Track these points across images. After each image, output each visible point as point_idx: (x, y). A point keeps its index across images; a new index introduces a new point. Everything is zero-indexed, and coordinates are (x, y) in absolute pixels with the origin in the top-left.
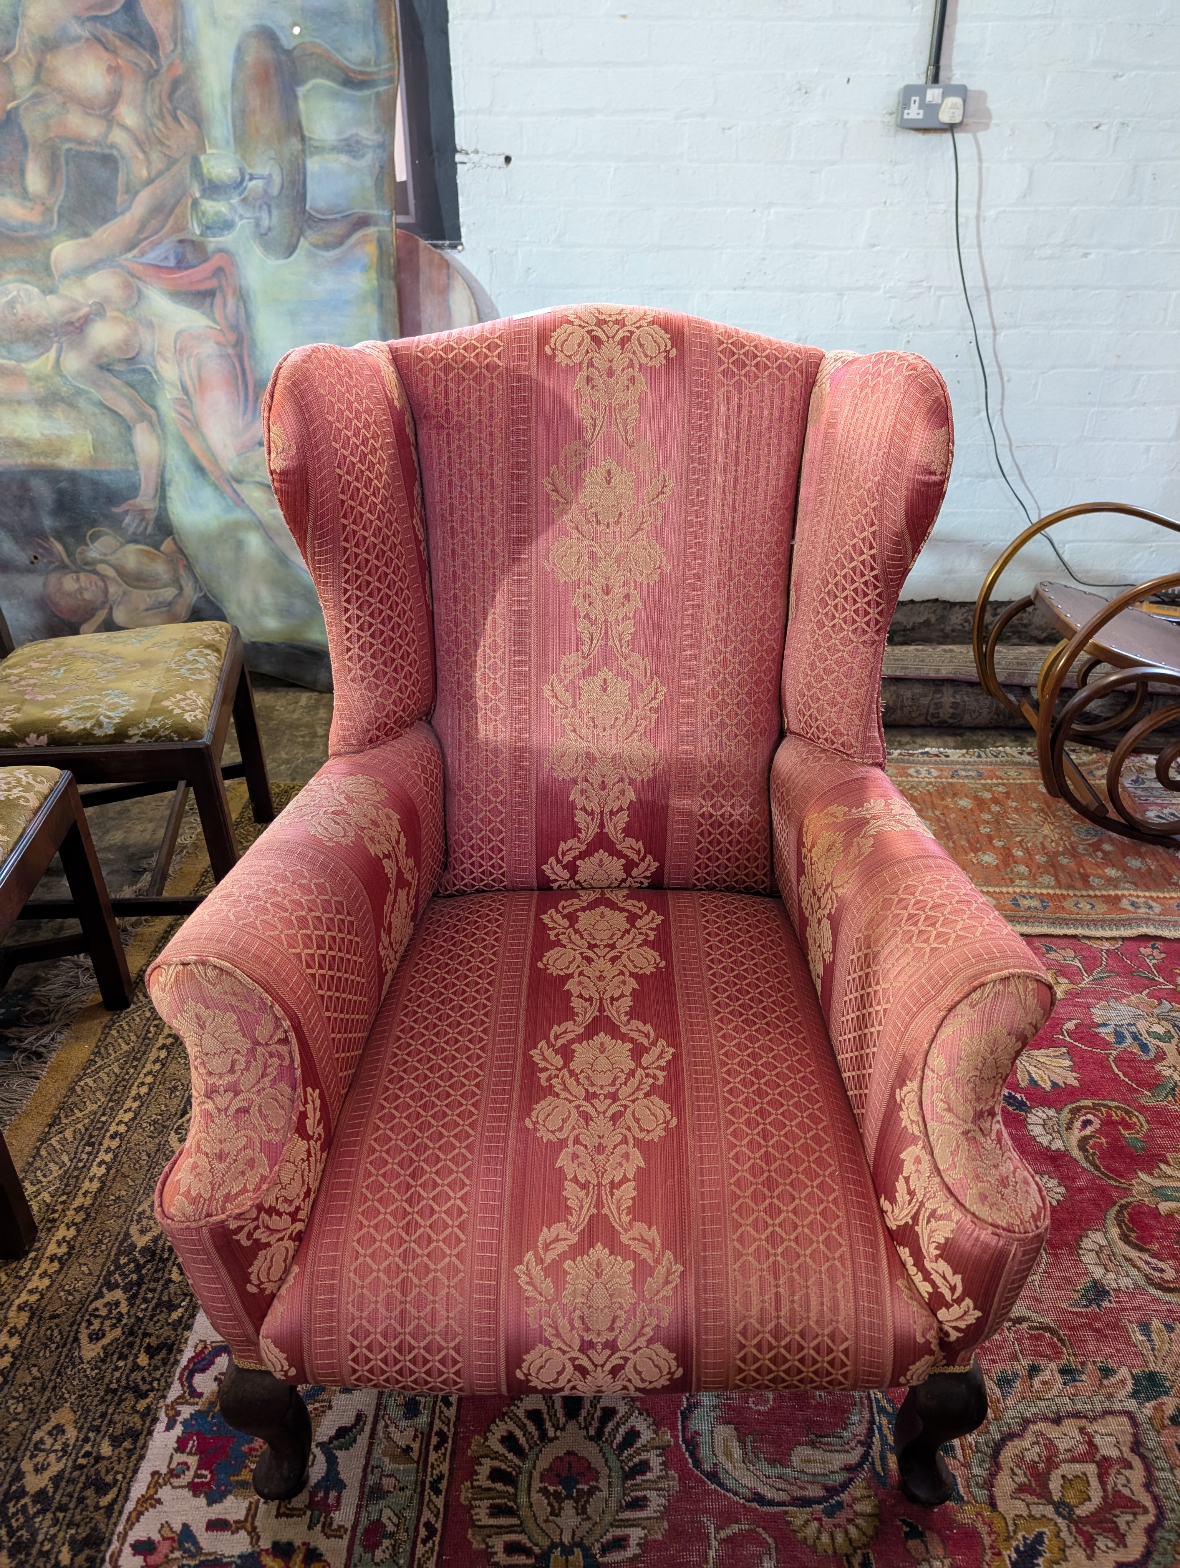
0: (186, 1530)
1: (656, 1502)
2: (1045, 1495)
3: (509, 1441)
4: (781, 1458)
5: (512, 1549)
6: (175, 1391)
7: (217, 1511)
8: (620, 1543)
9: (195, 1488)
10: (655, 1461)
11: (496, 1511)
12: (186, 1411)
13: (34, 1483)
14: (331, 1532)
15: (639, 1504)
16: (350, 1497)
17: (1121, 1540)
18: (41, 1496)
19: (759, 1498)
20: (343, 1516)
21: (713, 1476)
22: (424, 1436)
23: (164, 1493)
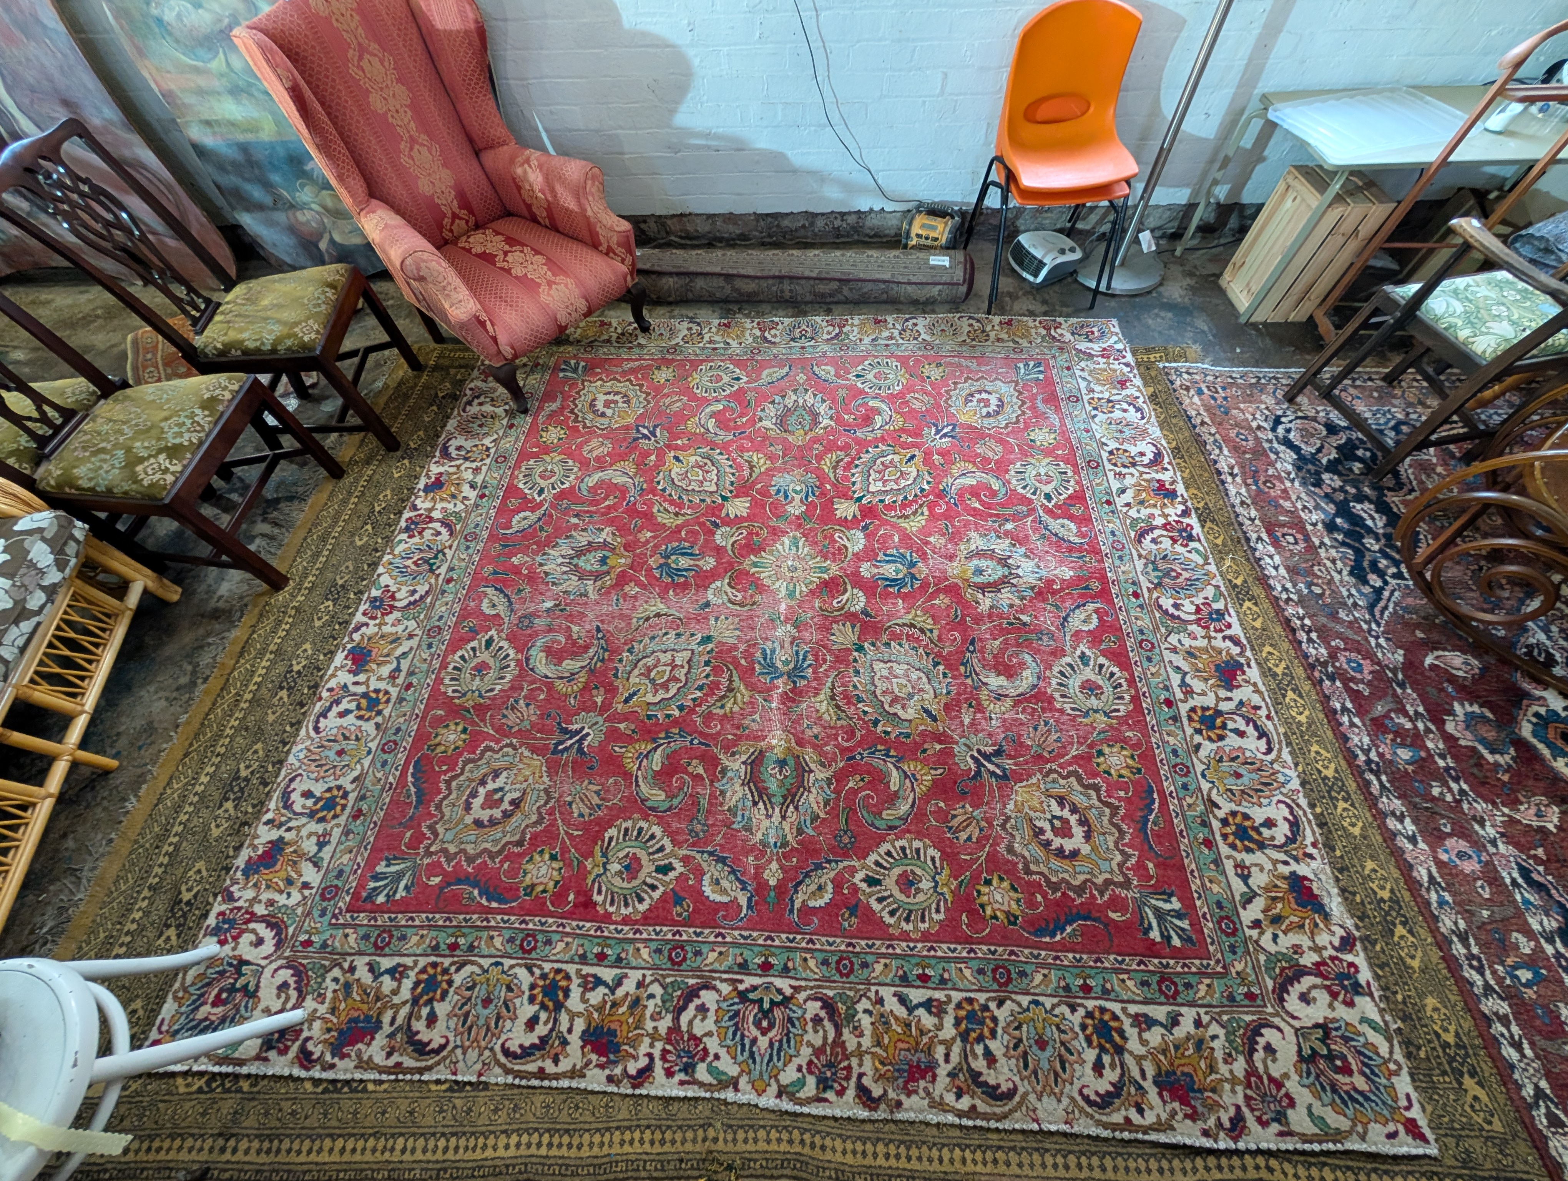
0: (345, 686)
1: (509, 677)
2: (648, 677)
3: (462, 657)
4: (559, 664)
5: (454, 691)
6: (346, 639)
7: (356, 679)
8: (492, 690)
9: (350, 671)
10: (512, 664)
11: (452, 679)
12: (349, 646)
13: (296, 668)
14: (394, 685)
15: (502, 678)
16: (403, 674)
17: (667, 690)
18: (299, 672)
19: (546, 677)
20: (400, 681)
21: (532, 670)
22: (432, 655)
23: (339, 673)
